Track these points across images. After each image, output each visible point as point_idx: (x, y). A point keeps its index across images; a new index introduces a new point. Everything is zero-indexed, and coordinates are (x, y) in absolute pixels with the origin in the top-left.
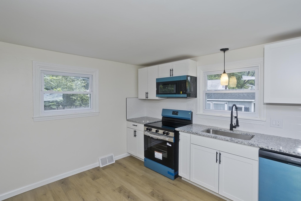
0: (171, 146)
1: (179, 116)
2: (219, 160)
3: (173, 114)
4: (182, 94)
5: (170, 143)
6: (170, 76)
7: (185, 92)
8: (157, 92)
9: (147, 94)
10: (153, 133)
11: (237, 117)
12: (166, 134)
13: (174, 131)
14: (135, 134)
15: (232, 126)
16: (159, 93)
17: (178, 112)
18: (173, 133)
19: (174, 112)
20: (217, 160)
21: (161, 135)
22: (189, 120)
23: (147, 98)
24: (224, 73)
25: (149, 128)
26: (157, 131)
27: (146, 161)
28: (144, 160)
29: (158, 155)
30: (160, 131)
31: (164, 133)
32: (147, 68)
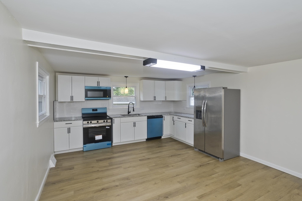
5: (108, 126)
6: (97, 86)
7: (110, 97)
8: (86, 96)
9: (72, 98)
10: (94, 124)
11: (133, 107)
12: (105, 122)
13: (111, 119)
14: (69, 131)
15: (129, 112)
16: (88, 96)
17: (97, 109)
18: (110, 120)
19: (93, 110)
20: (134, 126)
21: (101, 123)
22: (105, 113)
23: (72, 101)
24: (126, 87)
25: (89, 122)
26: (98, 122)
27: (86, 146)
28: (83, 147)
29: (99, 137)
30: (100, 121)
31: (104, 121)
32: (71, 76)
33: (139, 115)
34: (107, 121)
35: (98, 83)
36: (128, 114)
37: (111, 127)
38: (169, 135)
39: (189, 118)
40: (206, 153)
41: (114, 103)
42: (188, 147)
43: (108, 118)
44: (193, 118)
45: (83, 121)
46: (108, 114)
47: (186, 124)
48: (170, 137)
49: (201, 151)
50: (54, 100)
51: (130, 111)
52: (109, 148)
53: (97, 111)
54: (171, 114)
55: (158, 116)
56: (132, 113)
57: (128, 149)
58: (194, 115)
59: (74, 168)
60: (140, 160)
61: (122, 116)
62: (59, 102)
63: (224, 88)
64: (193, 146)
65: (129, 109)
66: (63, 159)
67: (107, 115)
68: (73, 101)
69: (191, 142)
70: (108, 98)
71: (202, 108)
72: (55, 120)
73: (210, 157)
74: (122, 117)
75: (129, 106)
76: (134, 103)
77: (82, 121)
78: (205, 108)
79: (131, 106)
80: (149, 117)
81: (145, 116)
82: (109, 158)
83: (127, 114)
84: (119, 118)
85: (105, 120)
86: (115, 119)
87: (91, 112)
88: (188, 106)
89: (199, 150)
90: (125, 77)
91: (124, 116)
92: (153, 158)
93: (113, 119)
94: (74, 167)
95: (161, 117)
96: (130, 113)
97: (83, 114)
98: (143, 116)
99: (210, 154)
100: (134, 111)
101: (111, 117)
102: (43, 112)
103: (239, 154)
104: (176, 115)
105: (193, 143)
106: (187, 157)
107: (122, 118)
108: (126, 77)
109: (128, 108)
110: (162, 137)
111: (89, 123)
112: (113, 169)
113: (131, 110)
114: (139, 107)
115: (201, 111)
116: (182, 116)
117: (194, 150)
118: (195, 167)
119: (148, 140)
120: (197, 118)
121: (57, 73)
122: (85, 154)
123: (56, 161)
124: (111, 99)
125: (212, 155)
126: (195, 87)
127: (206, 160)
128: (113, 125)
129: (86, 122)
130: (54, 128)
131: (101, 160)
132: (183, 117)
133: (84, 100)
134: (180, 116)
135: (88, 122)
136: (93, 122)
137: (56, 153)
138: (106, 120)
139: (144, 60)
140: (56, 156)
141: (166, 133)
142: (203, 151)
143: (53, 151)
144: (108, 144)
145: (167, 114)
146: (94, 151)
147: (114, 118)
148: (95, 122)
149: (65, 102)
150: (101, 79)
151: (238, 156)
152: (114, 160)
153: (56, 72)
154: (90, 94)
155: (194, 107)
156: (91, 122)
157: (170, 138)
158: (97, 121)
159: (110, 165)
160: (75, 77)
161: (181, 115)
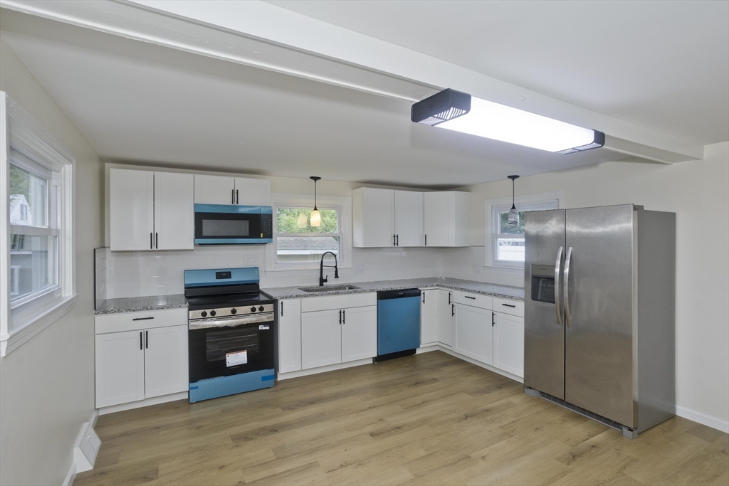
0: (268, 328)
1: (235, 278)
2: (342, 320)
3: (217, 278)
4: (263, 238)
5: (265, 324)
6: (231, 204)
7: (269, 235)
8: (199, 233)
9: (154, 238)
10: (222, 318)
11: (336, 267)
12: (257, 311)
13: (274, 301)
14: (144, 341)
15: (322, 281)
16: (203, 235)
17: (230, 273)
18: (272, 305)
19: (220, 275)
20: (340, 321)
21: (244, 315)
22: (255, 285)
23: (154, 248)
24: (316, 209)
25: (208, 311)
26: (234, 312)
27: (197, 388)
28: (190, 388)
29: (237, 358)
30: (241, 310)
31: (253, 310)
32: (151, 173)
33: (351, 288)
34: (261, 309)
35: (235, 194)
36: (321, 284)
37: (273, 325)
38: (437, 343)
39: (504, 296)
40: (569, 405)
41: (279, 252)
42: (503, 382)
43: (262, 298)
44: (519, 299)
45: (190, 309)
46: (262, 287)
47: (493, 314)
48: (437, 348)
49: (549, 396)
50: (96, 245)
51: (324, 278)
52: (268, 391)
53: (230, 277)
54: (444, 286)
55: (408, 290)
56: (332, 282)
57: (327, 391)
58: (525, 288)
59: (160, 474)
60: (372, 435)
61: (306, 293)
62: (113, 252)
63: (636, 208)
64: (522, 381)
65: (324, 271)
66: (122, 435)
67: (260, 288)
68: (159, 248)
69: (515, 369)
70: (263, 240)
71: (557, 270)
72: (99, 307)
73: (586, 419)
74: (306, 296)
75: (322, 261)
76: (335, 252)
77: (186, 309)
78: (567, 271)
79: (329, 262)
80: (383, 296)
81: (372, 291)
82: (274, 430)
83: (318, 284)
84: (298, 300)
85: (257, 307)
86: (285, 302)
87: (212, 280)
88: (489, 263)
89: (543, 394)
90: (312, 178)
91: (309, 291)
92: (410, 426)
93: (280, 302)
94: (161, 466)
95: (415, 293)
96: (324, 284)
97: (188, 288)
98: (364, 291)
99: (584, 411)
100: (337, 276)
101: (274, 295)
102: (51, 287)
103: (674, 409)
104: (461, 289)
105: (523, 372)
106: (514, 419)
107: (305, 300)
108: (315, 179)
109: (320, 267)
110: (418, 352)
111: (209, 315)
112: (291, 472)
113: (328, 273)
114: (350, 266)
115: (553, 279)
116: (479, 292)
117: (524, 392)
118: (558, 459)
119: (379, 359)
120: (534, 297)
121: (107, 165)
122: (195, 413)
123: (97, 443)
124: (271, 242)
125: (591, 414)
126: (514, 207)
127: (578, 431)
128: (281, 319)
129: (197, 313)
130: (95, 335)
131: (246, 437)
132: (484, 293)
133: (192, 247)
134: (475, 292)
135: (204, 314)
136: (220, 311)
137: (102, 413)
138: (259, 306)
139: (418, 101)
140: (103, 423)
141: (429, 339)
142: (555, 399)
143: (94, 408)
144: (264, 378)
145: (433, 286)
146: (223, 400)
147: (282, 298)
148: (227, 311)
149: (132, 251)
150: (241, 182)
151: (672, 417)
152: (288, 438)
153: (103, 160)
154: (209, 226)
155: (523, 266)
156: (213, 313)
157: (438, 352)
158: (232, 308)
159: (281, 455)
160: (164, 176)
161: (478, 290)
